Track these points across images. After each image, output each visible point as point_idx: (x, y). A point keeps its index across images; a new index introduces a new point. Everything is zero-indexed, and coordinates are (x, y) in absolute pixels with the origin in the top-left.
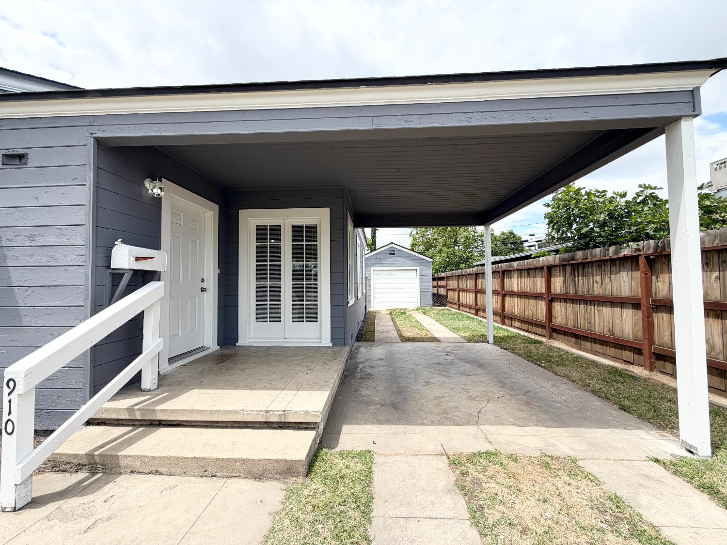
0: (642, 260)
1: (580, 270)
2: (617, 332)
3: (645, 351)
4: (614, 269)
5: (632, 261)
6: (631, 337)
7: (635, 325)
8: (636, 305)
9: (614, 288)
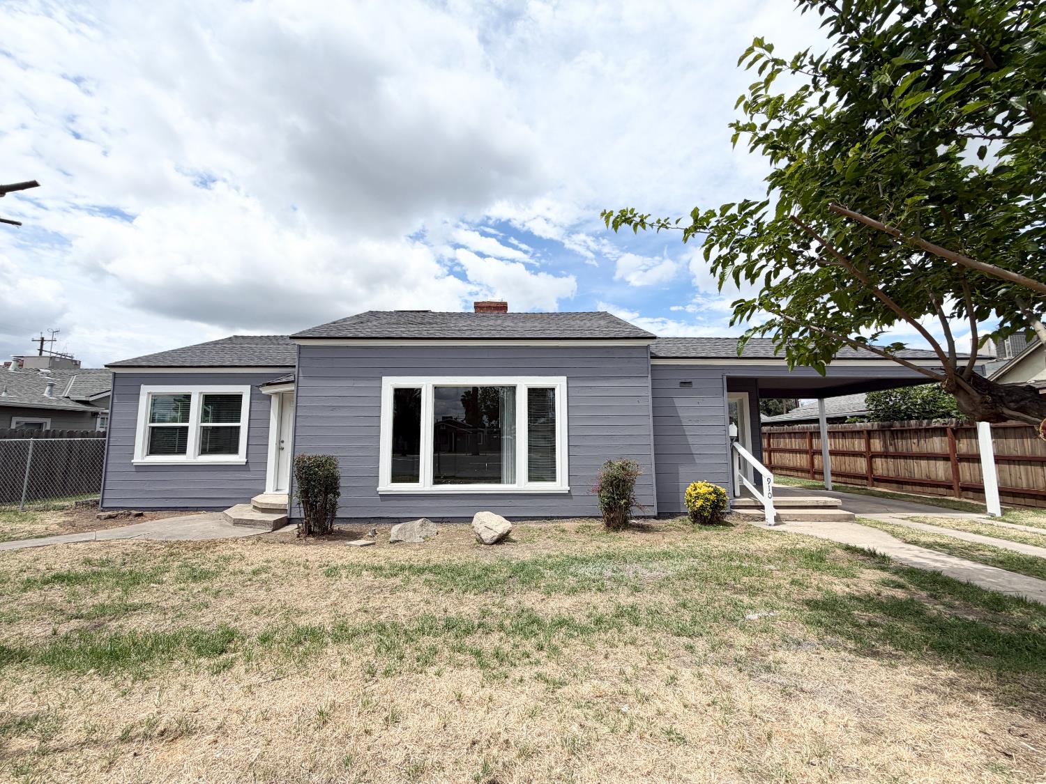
0: (949, 431)
1: (899, 435)
2: (933, 477)
3: (955, 487)
4: (927, 435)
5: (942, 431)
6: (944, 479)
7: (946, 471)
8: (946, 458)
9: (929, 447)
